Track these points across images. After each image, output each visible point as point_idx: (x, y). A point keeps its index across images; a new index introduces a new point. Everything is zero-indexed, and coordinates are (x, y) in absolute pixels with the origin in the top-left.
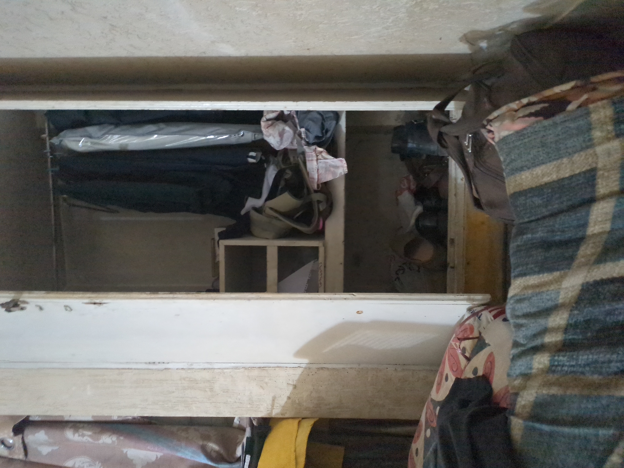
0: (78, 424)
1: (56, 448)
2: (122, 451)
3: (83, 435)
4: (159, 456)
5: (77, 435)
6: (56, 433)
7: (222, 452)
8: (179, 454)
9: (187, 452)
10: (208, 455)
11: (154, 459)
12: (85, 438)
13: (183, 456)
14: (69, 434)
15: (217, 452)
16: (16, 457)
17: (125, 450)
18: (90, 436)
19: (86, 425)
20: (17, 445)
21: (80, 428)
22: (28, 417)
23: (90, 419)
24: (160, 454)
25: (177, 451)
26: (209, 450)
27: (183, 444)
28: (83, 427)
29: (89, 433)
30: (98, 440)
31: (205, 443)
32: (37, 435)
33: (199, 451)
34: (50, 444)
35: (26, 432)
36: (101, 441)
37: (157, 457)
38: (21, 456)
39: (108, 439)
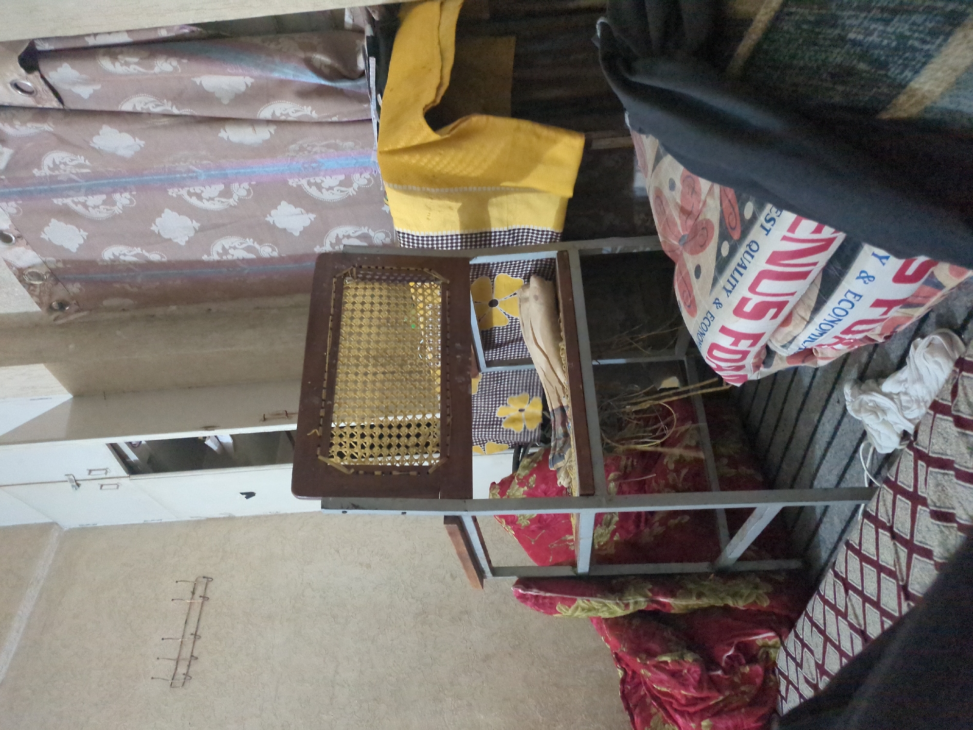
0: (113, 49)
1: (98, 87)
2: (195, 83)
3: (127, 64)
4: (250, 85)
5: (117, 64)
6: (88, 65)
7: (337, 65)
8: (276, 75)
9: (286, 70)
10: (318, 71)
11: (243, 88)
12: (132, 67)
13: (283, 77)
14: (106, 63)
15: (330, 67)
16: (47, 106)
17: (198, 81)
18: (136, 64)
19: (125, 49)
20: (40, 88)
21: (118, 54)
22: (32, 43)
23: (125, 38)
24: (249, 81)
25: (272, 70)
26: (317, 65)
27: (277, 59)
28: (122, 53)
29: (136, 60)
30: (152, 67)
31: (309, 54)
32: (59, 69)
33: (303, 67)
34: (86, 83)
35: (44, 66)
36: (157, 70)
37: (247, 86)
38: (54, 104)
39: (164, 66)
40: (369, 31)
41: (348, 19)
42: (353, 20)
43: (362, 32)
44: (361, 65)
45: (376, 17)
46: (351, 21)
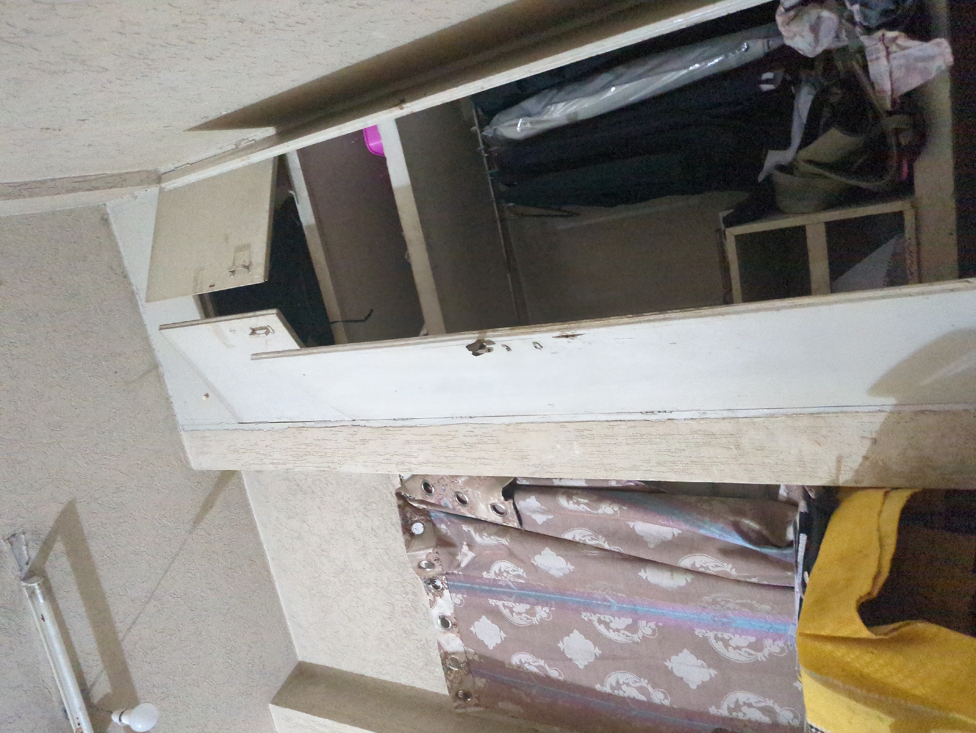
0: (571, 491)
1: (551, 517)
2: (628, 525)
3: (578, 503)
4: (676, 535)
5: (571, 502)
6: (548, 500)
7: (765, 532)
8: (702, 532)
9: (713, 529)
10: (744, 534)
11: (670, 537)
12: (582, 506)
13: (709, 534)
14: (563, 501)
15: (758, 533)
16: (510, 525)
17: (631, 524)
18: (585, 504)
19: (580, 492)
20: (509, 511)
21: (573, 494)
22: (515, 479)
23: (583, 484)
24: (677, 531)
25: (699, 527)
26: (745, 529)
27: (707, 519)
28: (577, 494)
29: (586, 501)
30: (597, 509)
31: (738, 519)
32: (528, 500)
33: (730, 529)
34: (543, 512)
35: (517, 497)
36: (600, 511)
37: (674, 535)
38: (516, 524)
39: (607, 509)
40: (803, 507)
41: (782, 492)
42: (788, 494)
43: (795, 505)
44: (790, 535)
45: (812, 495)
46: (785, 494)
